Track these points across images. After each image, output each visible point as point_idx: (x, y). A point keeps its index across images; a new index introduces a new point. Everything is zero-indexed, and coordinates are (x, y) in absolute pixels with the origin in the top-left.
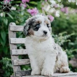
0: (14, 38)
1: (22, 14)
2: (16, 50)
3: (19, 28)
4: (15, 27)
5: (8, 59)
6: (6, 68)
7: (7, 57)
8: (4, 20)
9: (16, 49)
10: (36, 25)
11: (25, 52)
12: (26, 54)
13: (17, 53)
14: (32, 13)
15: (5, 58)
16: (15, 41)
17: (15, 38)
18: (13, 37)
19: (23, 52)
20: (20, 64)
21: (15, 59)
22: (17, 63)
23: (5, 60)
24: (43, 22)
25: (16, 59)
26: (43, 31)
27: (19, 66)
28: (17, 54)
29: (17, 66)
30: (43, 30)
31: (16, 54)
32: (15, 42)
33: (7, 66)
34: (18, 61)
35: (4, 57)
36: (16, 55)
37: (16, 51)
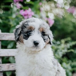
3: (5, 36)
11: (13, 67)
12: (14, 70)
13: (1, 69)
19: (9, 67)
26: (33, 41)
37: (0, 66)
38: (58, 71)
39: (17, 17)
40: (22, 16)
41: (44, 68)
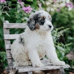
0: (8, 35)
1: (18, 11)
3: (12, 25)
4: (8, 25)
6: (4, 61)
9: (9, 44)
10: (42, 20)
14: (26, 10)
15: (3, 52)
22: (10, 56)
23: (2, 54)
24: (47, 17)
30: (48, 25)
32: (9, 38)
33: (4, 59)
37: (10, 46)
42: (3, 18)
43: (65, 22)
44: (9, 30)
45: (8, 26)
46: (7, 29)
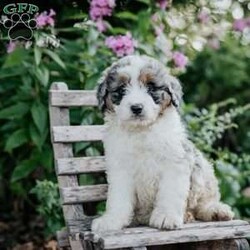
0: (64, 127)
1: (92, 51)
2: (70, 160)
3: (77, 96)
4: (66, 95)
5: (51, 183)
7: (49, 180)
8: (39, 71)
9: (69, 157)
11: (97, 163)
13: (72, 169)
14: (118, 48)
15: (45, 183)
16: (68, 134)
17: (66, 125)
18: (62, 125)
19: (90, 164)
20: (82, 199)
21: (67, 186)
22: (72, 196)
23: (44, 188)
25: (71, 185)
27: (79, 203)
28: (74, 171)
29: (74, 204)
31: (70, 171)
32: (68, 136)
33: (50, 205)
34: (77, 190)
35: (41, 180)
36: (70, 175)
37: (71, 163)
38: (197, 165)
39: (99, 54)
40: (111, 50)
41: (165, 158)
42: (43, 72)
43: (237, 82)
44: (67, 111)
45: (66, 99)
46: (62, 108)
